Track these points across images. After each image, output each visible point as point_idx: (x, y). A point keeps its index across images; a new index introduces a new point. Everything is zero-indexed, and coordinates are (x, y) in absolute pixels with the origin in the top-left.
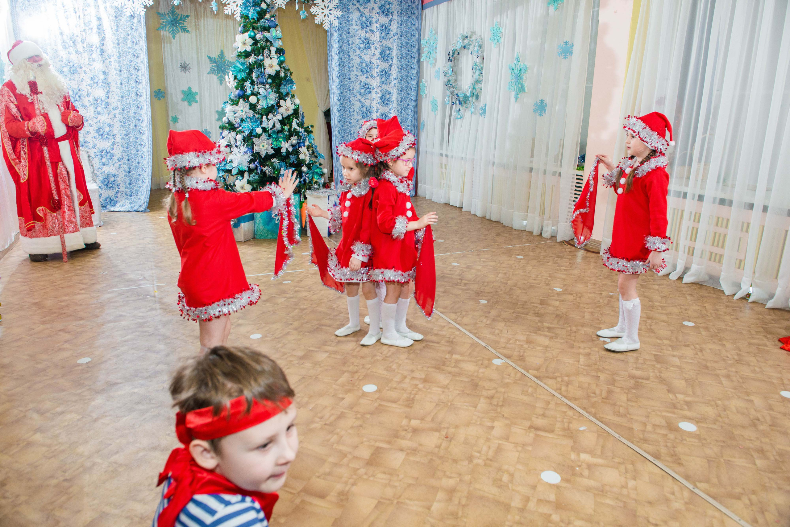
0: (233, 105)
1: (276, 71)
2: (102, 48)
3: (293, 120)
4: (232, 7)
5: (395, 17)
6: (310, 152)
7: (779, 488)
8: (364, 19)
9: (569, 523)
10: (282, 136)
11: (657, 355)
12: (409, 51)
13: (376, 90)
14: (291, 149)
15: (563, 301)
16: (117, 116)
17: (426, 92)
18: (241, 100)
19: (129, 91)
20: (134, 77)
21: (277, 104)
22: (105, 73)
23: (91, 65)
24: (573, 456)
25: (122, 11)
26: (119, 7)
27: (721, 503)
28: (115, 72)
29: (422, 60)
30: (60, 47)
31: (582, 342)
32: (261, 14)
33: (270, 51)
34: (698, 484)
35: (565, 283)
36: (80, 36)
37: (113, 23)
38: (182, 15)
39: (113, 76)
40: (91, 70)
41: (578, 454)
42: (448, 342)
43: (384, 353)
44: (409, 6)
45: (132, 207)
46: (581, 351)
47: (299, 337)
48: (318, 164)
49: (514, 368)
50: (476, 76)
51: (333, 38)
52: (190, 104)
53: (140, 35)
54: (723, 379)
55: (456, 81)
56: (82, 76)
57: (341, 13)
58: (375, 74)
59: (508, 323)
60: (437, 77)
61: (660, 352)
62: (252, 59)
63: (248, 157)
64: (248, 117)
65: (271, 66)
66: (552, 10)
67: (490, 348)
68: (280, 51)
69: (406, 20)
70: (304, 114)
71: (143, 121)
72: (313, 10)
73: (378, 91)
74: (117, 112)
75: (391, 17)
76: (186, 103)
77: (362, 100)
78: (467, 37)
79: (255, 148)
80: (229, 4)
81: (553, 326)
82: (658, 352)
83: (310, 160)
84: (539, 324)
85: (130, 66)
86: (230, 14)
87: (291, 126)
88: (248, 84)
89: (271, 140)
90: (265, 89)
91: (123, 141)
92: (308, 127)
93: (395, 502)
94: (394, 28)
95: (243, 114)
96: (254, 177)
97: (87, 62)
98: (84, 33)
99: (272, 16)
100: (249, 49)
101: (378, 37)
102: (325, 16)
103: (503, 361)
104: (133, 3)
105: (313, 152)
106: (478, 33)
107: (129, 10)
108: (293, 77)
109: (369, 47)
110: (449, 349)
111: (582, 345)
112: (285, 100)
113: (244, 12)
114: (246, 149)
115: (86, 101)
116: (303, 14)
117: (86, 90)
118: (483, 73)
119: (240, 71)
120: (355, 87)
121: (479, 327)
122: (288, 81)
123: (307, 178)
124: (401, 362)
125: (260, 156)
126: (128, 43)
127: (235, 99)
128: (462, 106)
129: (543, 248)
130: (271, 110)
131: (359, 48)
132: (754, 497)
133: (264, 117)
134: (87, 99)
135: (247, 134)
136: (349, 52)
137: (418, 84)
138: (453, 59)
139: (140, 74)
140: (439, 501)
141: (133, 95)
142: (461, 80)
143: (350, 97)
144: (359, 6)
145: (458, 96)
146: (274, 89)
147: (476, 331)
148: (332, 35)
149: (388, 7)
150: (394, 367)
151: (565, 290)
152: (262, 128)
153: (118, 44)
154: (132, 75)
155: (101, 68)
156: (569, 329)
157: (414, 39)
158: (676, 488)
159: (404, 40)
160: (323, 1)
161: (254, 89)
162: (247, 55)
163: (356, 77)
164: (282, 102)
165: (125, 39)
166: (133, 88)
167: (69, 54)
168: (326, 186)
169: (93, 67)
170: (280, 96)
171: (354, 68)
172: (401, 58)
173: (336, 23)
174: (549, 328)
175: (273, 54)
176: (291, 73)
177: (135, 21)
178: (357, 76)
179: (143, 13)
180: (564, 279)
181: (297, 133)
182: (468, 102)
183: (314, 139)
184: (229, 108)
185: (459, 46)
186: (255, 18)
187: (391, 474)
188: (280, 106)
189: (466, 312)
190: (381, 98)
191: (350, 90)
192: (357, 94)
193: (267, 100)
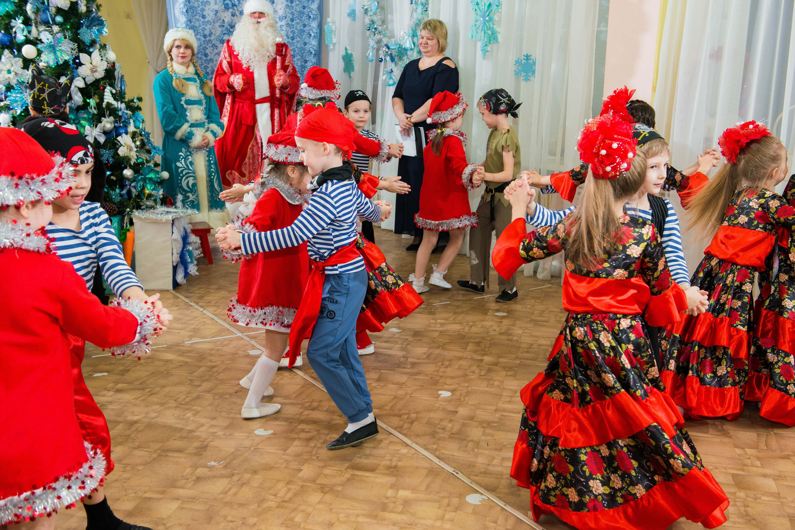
1: (72, 3)
3: (105, 88)
6: (138, 143)
10: (86, 116)
11: (738, 475)
14: (102, 139)
17: (334, 41)
18: (6, 52)
21: (74, 60)
42: (389, 467)
43: (279, 495)
47: (126, 475)
48: (151, 165)
49: (503, 509)
50: (417, 15)
55: (383, 22)
59: (488, 431)
60: (352, 15)
61: (743, 470)
64: (21, 83)
67: (460, 476)
70: (126, 79)
82: (738, 469)
83: (138, 158)
87: (102, 99)
88: (18, 24)
90: (51, 32)
92: (132, 101)
95: (12, 75)
103: (483, 497)
105: (143, 144)
108: (103, 14)
110: (391, 480)
112: (90, 54)
118: (429, 9)
120: (213, 31)
121: (439, 439)
122: (94, 19)
123: (133, 190)
124: (310, 509)
128: (396, 64)
129: (538, 298)
130: (64, 69)
135: (19, 112)
142: (392, 21)
145: (388, 47)
146: (68, 34)
147: (435, 447)
150: (298, 518)
161: (29, 32)
163: (216, 14)
164: (84, 57)
168: (168, 201)
170: (79, 47)
176: (98, 7)
178: (216, 12)
181: (113, 112)
182: (405, 58)
183: (143, 121)
188: (80, 64)
189: (417, 413)
191: (204, 37)
192: (218, 43)
193: (55, 53)
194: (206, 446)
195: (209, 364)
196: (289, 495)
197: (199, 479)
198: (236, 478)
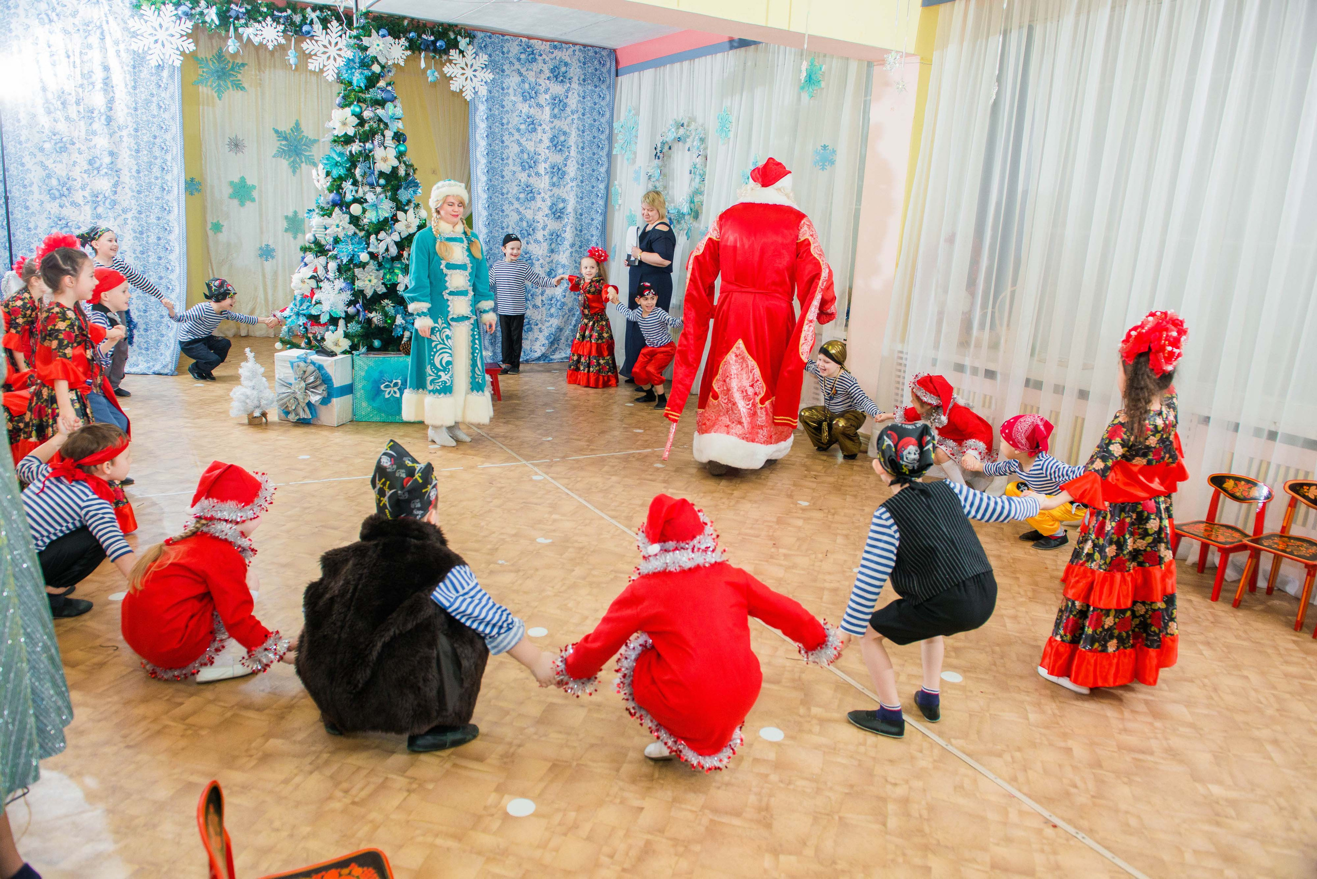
0: (323, 216)
1: (393, 168)
2: (109, 114)
4: (320, 60)
5: (575, 86)
7: (1051, 745)
8: (527, 86)
9: (790, 783)
10: (399, 265)
12: (594, 137)
13: (543, 194)
15: (809, 519)
16: (129, 221)
17: (620, 202)
18: (337, 209)
19: (150, 183)
20: (159, 161)
21: (392, 217)
22: (112, 154)
23: (91, 140)
24: (802, 711)
25: (144, 58)
26: (140, 51)
27: (977, 761)
28: (129, 153)
29: (614, 153)
30: (41, 111)
31: (829, 573)
32: (372, 81)
33: (384, 136)
34: (953, 741)
35: (815, 494)
36: (74, 93)
37: (128, 76)
38: (233, 63)
39: (126, 160)
40: (89, 148)
41: (809, 709)
43: (556, 587)
44: (596, 70)
45: (149, 368)
46: (827, 585)
50: (696, 183)
51: (478, 113)
52: (242, 204)
53: (172, 97)
54: (1007, 620)
55: (665, 188)
56: (75, 156)
57: (491, 76)
58: (542, 171)
60: (637, 179)
62: (355, 147)
63: (347, 296)
64: (347, 236)
65: (385, 160)
66: (805, 97)
68: (399, 137)
69: (591, 90)
71: (170, 232)
72: (448, 70)
73: (546, 197)
74: (129, 215)
75: (568, 85)
76: (236, 202)
77: (521, 209)
78: (682, 125)
79: (357, 283)
80: (315, 55)
81: (792, 553)
84: (773, 550)
85: (154, 144)
86: (317, 70)
88: (347, 186)
89: (382, 272)
90: (375, 193)
91: (137, 262)
93: (575, 764)
94: (573, 102)
95: (340, 229)
96: (354, 327)
97: (83, 135)
98: (80, 90)
99: (389, 84)
100: (351, 132)
101: (548, 115)
102: (466, 79)
104: (163, 46)
106: (700, 120)
107: (155, 57)
108: (418, 177)
109: (534, 130)
111: (828, 577)
112: (406, 212)
113: (345, 76)
114: (344, 285)
115: (78, 196)
116: (432, 75)
117: (79, 179)
118: (706, 180)
119: (336, 164)
120: (510, 190)
122: (410, 182)
125: (364, 296)
126: (152, 108)
127: (326, 207)
130: (384, 225)
131: (518, 130)
132: (1018, 755)
133: (373, 237)
134: (81, 193)
135: (344, 262)
136: (502, 136)
137: (607, 188)
138: (661, 156)
139: (169, 157)
140: (631, 762)
141: (156, 190)
142: (673, 187)
143: (502, 205)
144: (519, 67)
146: (389, 194)
148: (476, 109)
149: (563, 69)
150: (571, 604)
151: (814, 504)
152: (369, 253)
153: (136, 109)
154: (156, 158)
155: (107, 146)
156: (813, 556)
157: (603, 120)
158: (925, 745)
159: (588, 120)
160: (464, 56)
161: (357, 191)
162: (348, 140)
163: (513, 175)
164: (400, 215)
165: (148, 102)
166: (157, 178)
167: (55, 121)
169: (92, 144)
170: (397, 205)
171: (510, 161)
172: (583, 148)
173: (483, 91)
174: (785, 555)
175: (389, 142)
176: (415, 170)
177: (165, 74)
178: (515, 172)
179: (178, 63)
180: (814, 489)
182: (683, 222)
184: (316, 220)
185: (670, 137)
186: (362, 85)
187: (568, 734)
188: (397, 221)
190: (551, 208)
191: (503, 194)
192: (514, 201)
193: (377, 212)
194: (497, 549)
195: (499, 485)
196: (564, 588)
197: (492, 572)
198: (521, 573)
